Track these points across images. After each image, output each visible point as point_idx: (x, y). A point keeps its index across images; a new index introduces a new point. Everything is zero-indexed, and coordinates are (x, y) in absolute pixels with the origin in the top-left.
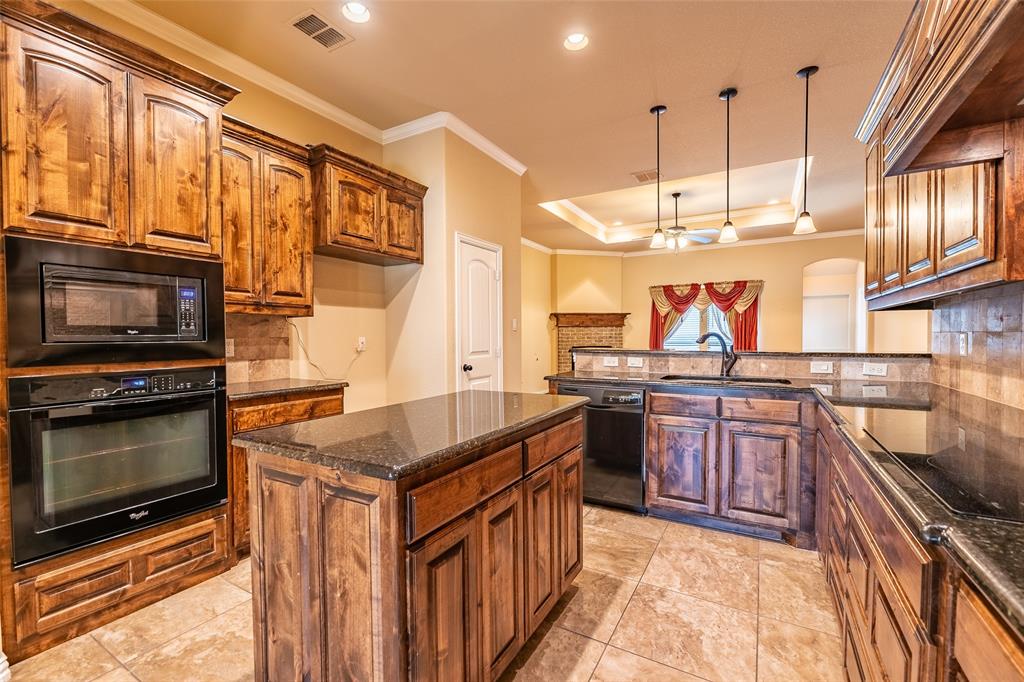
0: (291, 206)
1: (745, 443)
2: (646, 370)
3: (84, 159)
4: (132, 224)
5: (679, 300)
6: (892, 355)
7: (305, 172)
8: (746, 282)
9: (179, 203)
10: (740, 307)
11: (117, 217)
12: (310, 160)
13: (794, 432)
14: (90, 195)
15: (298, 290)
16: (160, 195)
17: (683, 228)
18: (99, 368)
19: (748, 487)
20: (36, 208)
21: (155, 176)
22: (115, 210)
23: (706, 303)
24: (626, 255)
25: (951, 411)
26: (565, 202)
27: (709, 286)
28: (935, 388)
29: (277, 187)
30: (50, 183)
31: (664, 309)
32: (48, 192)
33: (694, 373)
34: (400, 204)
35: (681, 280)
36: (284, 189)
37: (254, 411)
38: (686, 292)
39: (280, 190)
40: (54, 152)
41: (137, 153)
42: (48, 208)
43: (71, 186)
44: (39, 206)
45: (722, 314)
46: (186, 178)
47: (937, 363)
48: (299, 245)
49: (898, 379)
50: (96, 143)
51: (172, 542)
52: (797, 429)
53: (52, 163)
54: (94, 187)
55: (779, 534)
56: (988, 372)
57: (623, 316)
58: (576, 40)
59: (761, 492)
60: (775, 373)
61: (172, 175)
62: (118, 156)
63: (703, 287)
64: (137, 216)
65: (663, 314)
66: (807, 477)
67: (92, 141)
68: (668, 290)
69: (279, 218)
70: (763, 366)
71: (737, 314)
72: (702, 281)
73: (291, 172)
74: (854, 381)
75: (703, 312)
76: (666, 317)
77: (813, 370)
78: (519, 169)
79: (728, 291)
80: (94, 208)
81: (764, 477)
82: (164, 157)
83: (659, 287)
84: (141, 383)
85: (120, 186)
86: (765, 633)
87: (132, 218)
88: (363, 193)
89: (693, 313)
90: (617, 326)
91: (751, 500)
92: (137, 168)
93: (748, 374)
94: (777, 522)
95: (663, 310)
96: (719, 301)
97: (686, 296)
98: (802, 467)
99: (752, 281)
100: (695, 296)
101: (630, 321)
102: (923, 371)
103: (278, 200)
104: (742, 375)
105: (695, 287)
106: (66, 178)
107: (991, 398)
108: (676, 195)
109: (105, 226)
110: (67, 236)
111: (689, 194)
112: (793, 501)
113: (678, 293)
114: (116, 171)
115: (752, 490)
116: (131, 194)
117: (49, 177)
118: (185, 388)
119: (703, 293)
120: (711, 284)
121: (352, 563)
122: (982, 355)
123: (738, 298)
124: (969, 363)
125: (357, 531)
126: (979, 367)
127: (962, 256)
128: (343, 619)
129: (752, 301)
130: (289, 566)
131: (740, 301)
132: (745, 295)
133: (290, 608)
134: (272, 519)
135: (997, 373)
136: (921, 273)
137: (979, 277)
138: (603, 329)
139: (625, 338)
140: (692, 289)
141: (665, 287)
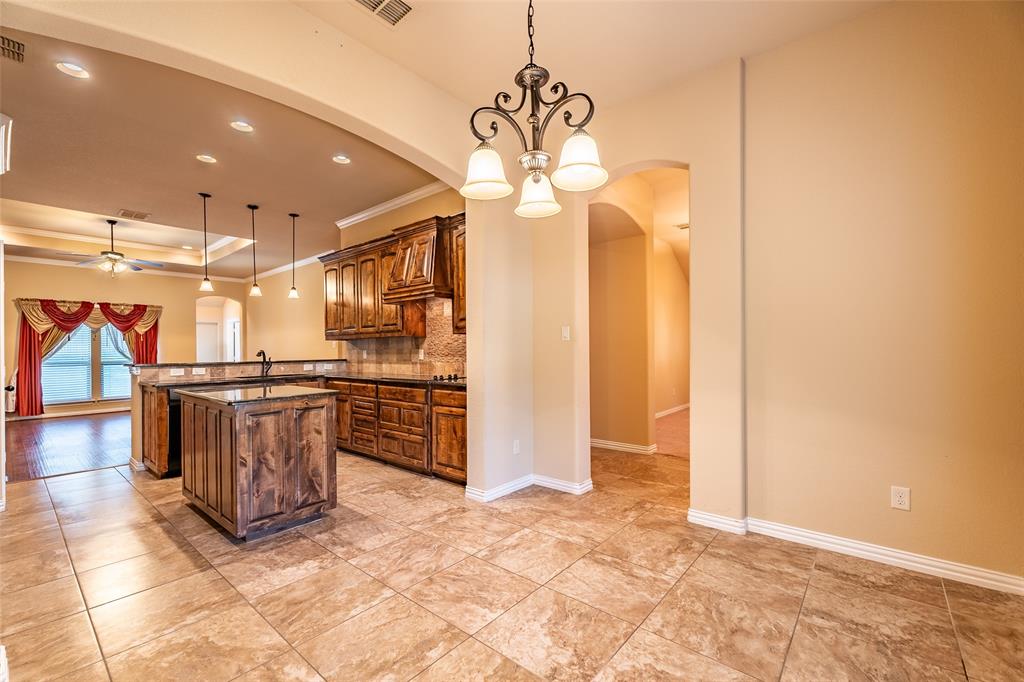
5: (66, 320)
6: (335, 360)
8: (145, 307)
10: (141, 328)
17: (120, 254)
23: (97, 321)
27: (104, 306)
31: (42, 324)
35: (69, 294)
38: (74, 310)
45: (120, 334)
47: (350, 362)
56: (376, 363)
60: (288, 372)
63: (97, 306)
65: (39, 331)
68: (48, 306)
70: (282, 368)
71: (138, 335)
72: (95, 299)
75: (95, 334)
76: (45, 334)
77: (305, 369)
79: (127, 312)
83: (36, 300)
89: (82, 331)
93: (274, 373)
96: (117, 322)
97: (75, 314)
99: (152, 306)
100: (88, 314)
102: (344, 365)
104: (271, 374)
105: (87, 307)
108: (112, 223)
111: (127, 226)
113: (63, 309)
119: (97, 313)
120: (108, 305)
121: (314, 434)
122: (374, 357)
123: (138, 320)
124: (367, 361)
125: (317, 421)
126: (372, 362)
127: (391, 328)
128: (308, 459)
129: (153, 323)
130: (272, 453)
131: (140, 323)
132: (145, 317)
133: (272, 471)
134: (258, 436)
135: (381, 363)
136: (371, 329)
137: (396, 334)
140: (83, 307)
141: (42, 301)
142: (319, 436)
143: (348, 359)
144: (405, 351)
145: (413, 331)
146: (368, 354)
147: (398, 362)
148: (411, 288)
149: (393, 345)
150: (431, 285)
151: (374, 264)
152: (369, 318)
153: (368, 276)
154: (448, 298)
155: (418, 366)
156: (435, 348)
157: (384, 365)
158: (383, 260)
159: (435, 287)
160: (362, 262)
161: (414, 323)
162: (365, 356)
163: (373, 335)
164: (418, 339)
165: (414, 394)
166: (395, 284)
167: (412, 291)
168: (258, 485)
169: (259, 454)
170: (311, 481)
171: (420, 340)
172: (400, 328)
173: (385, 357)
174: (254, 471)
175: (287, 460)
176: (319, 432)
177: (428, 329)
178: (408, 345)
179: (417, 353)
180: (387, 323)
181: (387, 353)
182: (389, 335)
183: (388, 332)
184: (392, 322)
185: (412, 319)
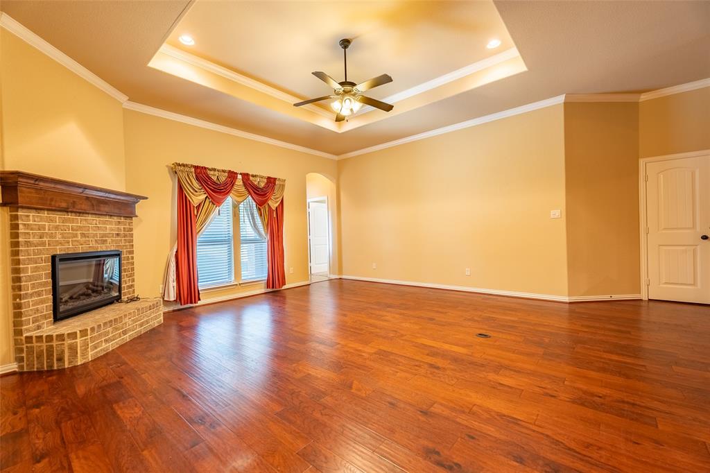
5: (216, 190)
8: (275, 179)
10: (273, 203)
23: (240, 195)
27: (246, 176)
31: (196, 195)
38: (223, 179)
63: (240, 177)
65: (194, 203)
68: (202, 174)
71: (271, 211)
72: (239, 170)
75: (237, 206)
76: (198, 207)
79: (262, 185)
83: (190, 166)
90: (126, 217)
95: (197, 198)
96: (255, 194)
97: (223, 184)
99: (279, 180)
100: (232, 186)
101: (144, 212)
105: (232, 175)
113: (215, 178)
119: (239, 184)
120: (248, 174)
123: (271, 194)
129: (280, 199)
131: (272, 197)
132: (275, 192)
138: (107, 218)
139: (136, 233)
140: (229, 177)
141: (196, 168)
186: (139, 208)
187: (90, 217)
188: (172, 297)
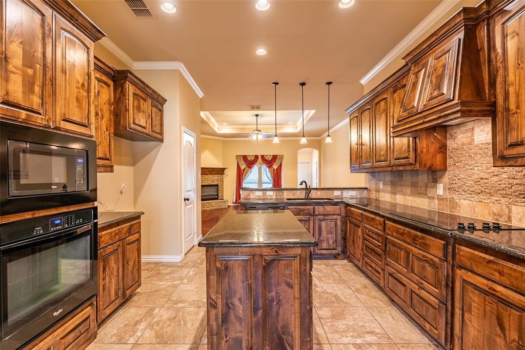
0: (105, 104)
1: (323, 223)
2: (274, 197)
3: (31, 67)
4: (54, 113)
5: (250, 163)
6: (358, 188)
7: (111, 83)
8: (277, 156)
9: (77, 102)
10: (275, 167)
11: (47, 108)
12: (114, 77)
13: (339, 217)
14: (34, 92)
15: (108, 157)
16: (68, 95)
17: (260, 131)
18: (34, 214)
19: (324, 240)
20: (4, 98)
21: (65, 83)
22: (46, 104)
23: (261, 164)
24: (225, 139)
25: (376, 206)
26: (207, 113)
28: (369, 199)
29: (99, 91)
30: (12, 81)
32: (11, 87)
33: (294, 197)
34: (156, 108)
35: (251, 153)
36: (102, 93)
37: (107, 234)
38: (253, 159)
39: (100, 94)
40: (15, 59)
41: (57, 66)
42: (11, 99)
43: (24, 85)
44: (6, 97)
45: (268, 169)
46: (80, 85)
47: (370, 191)
48: (109, 128)
49: (359, 197)
50: (37, 56)
51: (72, 327)
52: (340, 216)
53: (14, 67)
54: (36, 87)
55: (332, 256)
56: (391, 193)
57: (224, 169)
58: (261, 52)
59: (329, 241)
60: (323, 196)
61: (74, 82)
62: (48, 67)
63: (260, 157)
64: (57, 108)
65: (242, 169)
66: (343, 233)
67: (35, 54)
68: (245, 158)
69: (99, 111)
70: (319, 193)
71: (274, 170)
72: (259, 154)
73: (105, 83)
74: (347, 198)
75: (260, 168)
76: (244, 170)
77: (335, 195)
78: (201, 94)
79: (270, 159)
80: (36, 101)
81: (330, 236)
82: (70, 70)
83: (240, 156)
84: (59, 221)
85: (48, 88)
86: (353, 289)
87: (54, 109)
88: (142, 101)
89: (255, 168)
90: (221, 174)
91: (325, 245)
92: (57, 76)
93: (313, 197)
94: (334, 252)
95: (243, 166)
96: (267, 164)
97: (253, 161)
98: (342, 231)
99: (279, 155)
100: (257, 161)
101: (227, 172)
102: (365, 193)
103: (99, 99)
104: (311, 197)
105: (257, 157)
106: (21, 78)
107: (393, 201)
108: (257, 115)
109: (40, 114)
110: (20, 120)
111: (262, 116)
112: (339, 243)
113: (249, 159)
114: (47, 77)
115: (326, 242)
116: (54, 93)
117: (12, 76)
118: (80, 222)
119: (260, 160)
120: (263, 156)
121: (284, 287)
122: (389, 188)
123: (274, 162)
124: (384, 191)
125: (287, 272)
126: (388, 192)
127: (403, 161)
128: (278, 313)
129: (279, 164)
130: (240, 300)
131: (275, 164)
132: (277, 161)
133: (240, 320)
134: (227, 280)
135: (395, 194)
136: (383, 164)
137: (408, 168)
138: (214, 175)
139: (225, 180)
140: (255, 157)
141: (243, 156)
142: (290, 290)
143: (369, 187)
144: (420, 184)
145: (428, 164)
146: (384, 184)
147: (412, 194)
148: (424, 114)
149: (407, 178)
150: (456, 101)
151: (386, 103)
152: (382, 153)
153: (381, 114)
154: (484, 116)
155: (436, 201)
156: (460, 183)
157: (398, 196)
158: (395, 95)
159: (463, 103)
160: (376, 104)
161: (430, 156)
162: (381, 186)
163: (385, 169)
164: (435, 173)
165: (427, 242)
166: (405, 114)
167: (425, 117)
168: (226, 330)
169: (227, 299)
170: (280, 339)
171: (438, 174)
172: (412, 160)
173: (399, 188)
174: (222, 315)
175: (255, 310)
176: (290, 286)
177: (449, 162)
178: (423, 178)
179: (435, 187)
180: (399, 156)
181: (401, 185)
182: (401, 168)
183: (400, 165)
184: (403, 156)
185: (428, 151)
186: (226, 171)
187: (209, 176)
188: (234, 201)
